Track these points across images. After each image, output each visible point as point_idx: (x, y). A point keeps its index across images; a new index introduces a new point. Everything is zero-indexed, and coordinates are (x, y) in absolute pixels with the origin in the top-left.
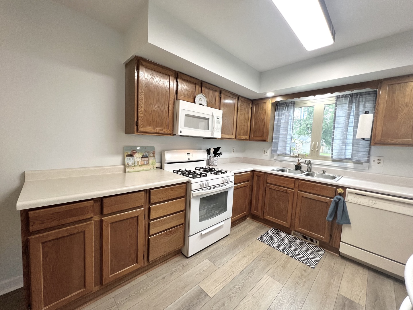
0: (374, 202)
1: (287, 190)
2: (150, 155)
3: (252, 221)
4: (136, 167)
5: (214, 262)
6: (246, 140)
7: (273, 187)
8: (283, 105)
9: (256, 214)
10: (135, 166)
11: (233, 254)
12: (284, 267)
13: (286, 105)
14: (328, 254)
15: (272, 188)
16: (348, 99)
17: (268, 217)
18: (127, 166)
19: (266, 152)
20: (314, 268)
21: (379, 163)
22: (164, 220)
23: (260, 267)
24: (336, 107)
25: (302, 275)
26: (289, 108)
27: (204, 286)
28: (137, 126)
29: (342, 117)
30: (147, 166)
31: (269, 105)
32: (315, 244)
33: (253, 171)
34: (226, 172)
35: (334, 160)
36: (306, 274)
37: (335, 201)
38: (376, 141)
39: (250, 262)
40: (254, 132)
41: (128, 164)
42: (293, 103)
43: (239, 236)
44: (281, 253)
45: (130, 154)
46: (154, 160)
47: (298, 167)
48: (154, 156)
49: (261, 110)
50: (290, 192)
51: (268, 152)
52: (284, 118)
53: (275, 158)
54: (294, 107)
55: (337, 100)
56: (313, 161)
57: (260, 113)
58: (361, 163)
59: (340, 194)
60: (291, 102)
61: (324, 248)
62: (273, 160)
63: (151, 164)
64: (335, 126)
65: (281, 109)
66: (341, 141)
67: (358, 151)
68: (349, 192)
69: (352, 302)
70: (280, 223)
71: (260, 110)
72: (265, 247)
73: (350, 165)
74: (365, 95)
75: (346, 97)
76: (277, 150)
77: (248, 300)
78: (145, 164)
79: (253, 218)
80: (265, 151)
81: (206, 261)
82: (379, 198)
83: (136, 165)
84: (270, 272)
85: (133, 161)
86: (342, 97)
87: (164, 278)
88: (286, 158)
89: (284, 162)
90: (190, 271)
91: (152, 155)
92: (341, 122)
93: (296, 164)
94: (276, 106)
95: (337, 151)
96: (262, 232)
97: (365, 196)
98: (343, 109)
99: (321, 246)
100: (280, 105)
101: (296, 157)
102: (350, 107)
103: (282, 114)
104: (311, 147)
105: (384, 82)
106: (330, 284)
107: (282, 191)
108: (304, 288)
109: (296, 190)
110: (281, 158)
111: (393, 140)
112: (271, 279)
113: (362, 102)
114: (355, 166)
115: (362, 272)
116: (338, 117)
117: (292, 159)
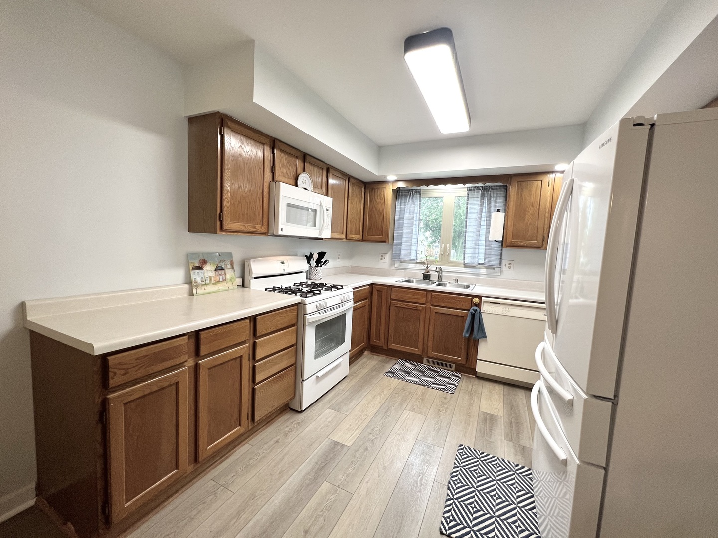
0: (507, 309)
1: (417, 306)
2: (227, 266)
3: (372, 355)
4: (208, 286)
5: (339, 411)
6: (358, 240)
7: (400, 304)
8: (407, 192)
9: (378, 344)
10: (206, 285)
11: (360, 397)
12: (423, 400)
13: (411, 194)
14: (465, 377)
15: (399, 306)
16: (480, 192)
17: (394, 346)
18: (195, 285)
19: (383, 258)
20: (453, 393)
21: (509, 267)
22: (272, 359)
23: (397, 404)
24: (468, 200)
25: (443, 403)
26: (414, 198)
27: (336, 438)
28: (221, 221)
29: (474, 213)
30: (224, 284)
31: (389, 191)
32: (451, 369)
33: (372, 285)
34: (342, 286)
35: (466, 266)
36: (447, 401)
37: (471, 313)
38: (507, 243)
39: (384, 401)
40: (370, 228)
41: (196, 282)
42: (419, 191)
43: (360, 376)
44: (417, 386)
45: (197, 265)
46: (233, 274)
47: (427, 277)
48: (233, 268)
49: (378, 198)
50: (421, 308)
51: (388, 258)
52: (408, 211)
53: (397, 265)
54: (420, 196)
55: (468, 193)
56: (444, 268)
57: (377, 202)
58: (493, 269)
59: (476, 305)
60: (417, 190)
61: (460, 372)
62: (393, 268)
63: (228, 281)
64: (468, 225)
65: (403, 199)
66: (474, 242)
67: (491, 254)
68: (484, 302)
69: (492, 416)
70: (409, 352)
71: (376, 198)
72: (396, 382)
73: (483, 271)
74: (496, 189)
75: (477, 189)
76: (400, 254)
77: (392, 439)
78: (221, 280)
79: (371, 352)
80: (382, 256)
81: (328, 411)
82: (511, 305)
83: (208, 282)
84: (410, 406)
85: (202, 276)
86: (474, 190)
87: (277, 442)
88: (411, 266)
89: (409, 271)
90: (311, 426)
91: (229, 266)
92: (473, 220)
93: (424, 272)
94: (398, 193)
95: (470, 255)
96: (389, 366)
97: (499, 304)
98: (475, 204)
99: (457, 370)
100: (402, 192)
101: (424, 263)
102: (482, 202)
103: (405, 205)
104: (441, 250)
105: (513, 178)
106: (471, 405)
107: (411, 309)
108: (447, 413)
109: (429, 305)
110: (405, 265)
111: (522, 242)
112: (412, 413)
113: (494, 197)
114: (487, 272)
115: (498, 388)
116: (469, 213)
117: (419, 266)
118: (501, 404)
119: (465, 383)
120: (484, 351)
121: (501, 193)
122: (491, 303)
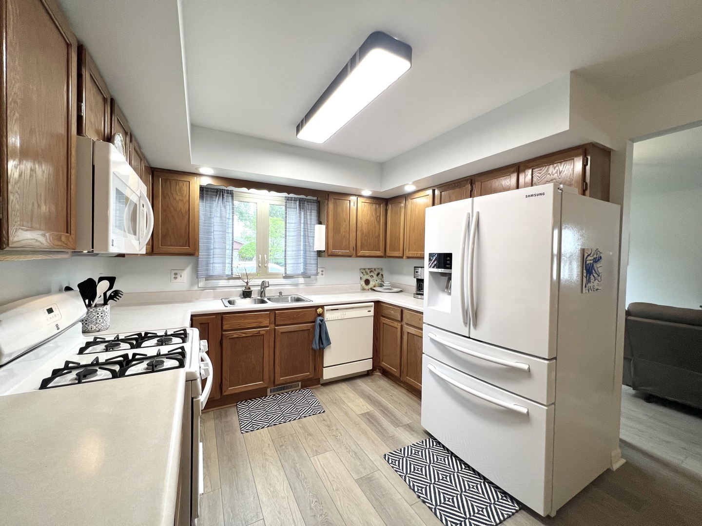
0: (344, 313)
1: (260, 331)
7: (235, 334)
8: (214, 192)
12: (310, 434)
13: (220, 195)
15: (235, 336)
16: (298, 204)
17: (231, 390)
19: (178, 276)
20: (324, 412)
21: (322, 274)
23: (296, 458)
24: (286, 210)
25: (328, 426)
26: (225, 200)
29: (292, 223)
31: (196, 186)
32: (298, 388)
35: (286, 277)
36: (329, 423)
38: (329, 253)
42: (231, 193)
44: (288, 423)
47: (246, 294)
49: (177, 194)
50: (263, 332)
51: (186, 275)
52: (218, 215)
53: (201, 284)
54: (233, 199)
55: (286, 202)
56: (271, 281)
57: (175, 199)
58: (310, 277)
59: (321, 315)
60: (228, 191)
61: (306, 386)
62: (196, 288)
64: (287, 235)
65: (209, 199)
66: (294, 252)
67: (311, 264)
68: (326, 310)
69: (368, 413)
70: (244, 390)
71: (174, 193)
72: (264, 434)
73: (301, 280)
74: (311, 202)
75: (294, 200)
76: (207, 270)
80: (176, 274)
82: (347, 309)
84: (309, 451)
86: (291, 200)
88: (223, 283)
89: (219, 290)
92: (292, 230)
93: (243, 289)
95: (292, 265)
96: (234, 419)
97: (338, 309)
98: (294, 214)
99: (304, 387)
100: (207, 191)
101: (239, 278)
102: (300, 213)
103: (211, 207)
104: (258, 262)
105: (330, 195)
106: (346, 413)
107: (251, 336)
108: (343, 434)
109: (272, 326)
110: (212, 283)
111: (340, 252)
112: (320, 457)
113: (309, 209)
114: (305, 281)
115: (344, 386)
116: (289, 223)
117: (232, 282)
118: (361, 400)
119: (322, 396)
120: (330, 357)
121: (314, 207)
122: (332, 310)
